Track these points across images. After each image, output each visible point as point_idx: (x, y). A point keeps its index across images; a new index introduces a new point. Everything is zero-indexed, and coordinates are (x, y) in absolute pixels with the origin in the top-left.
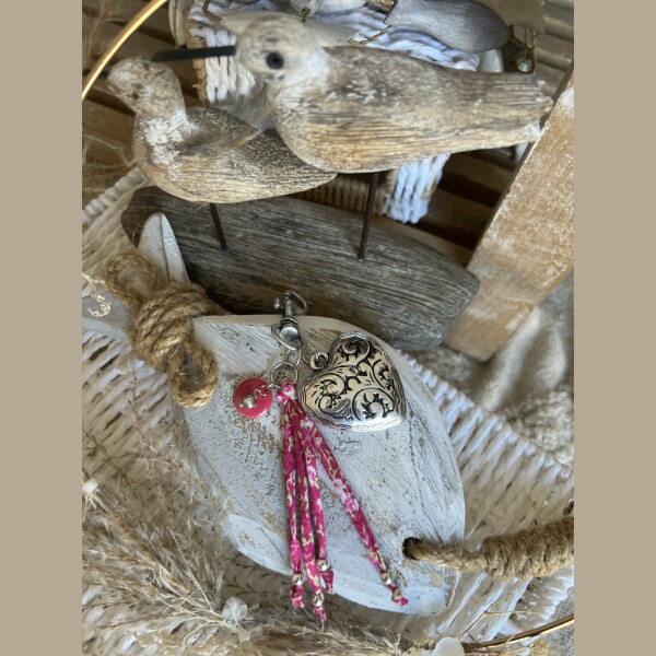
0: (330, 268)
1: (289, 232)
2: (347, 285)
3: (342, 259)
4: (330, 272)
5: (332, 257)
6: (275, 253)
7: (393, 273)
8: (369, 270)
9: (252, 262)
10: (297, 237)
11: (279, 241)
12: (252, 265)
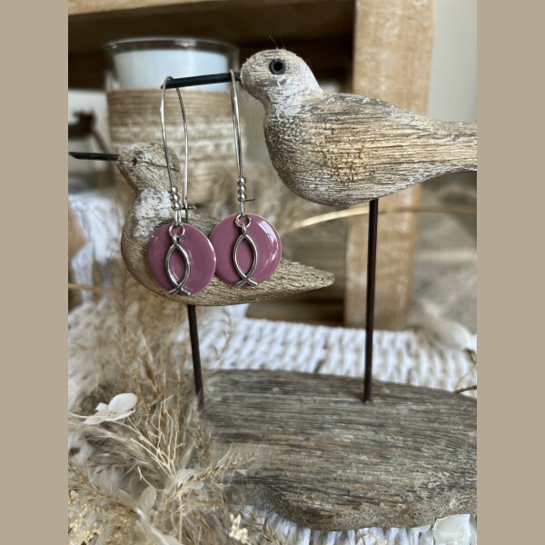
0: (333, 414)
1: (275, 390)
2: (361, 427)
3: (346, 405)
4: (334, 417)
5: (333, 405)
6: (263, 409)
7: (411, 410)
8: (382, 411)
9: (236, 420)
10: (286, 393)
11: (267, 398)
12: (236, 423)
